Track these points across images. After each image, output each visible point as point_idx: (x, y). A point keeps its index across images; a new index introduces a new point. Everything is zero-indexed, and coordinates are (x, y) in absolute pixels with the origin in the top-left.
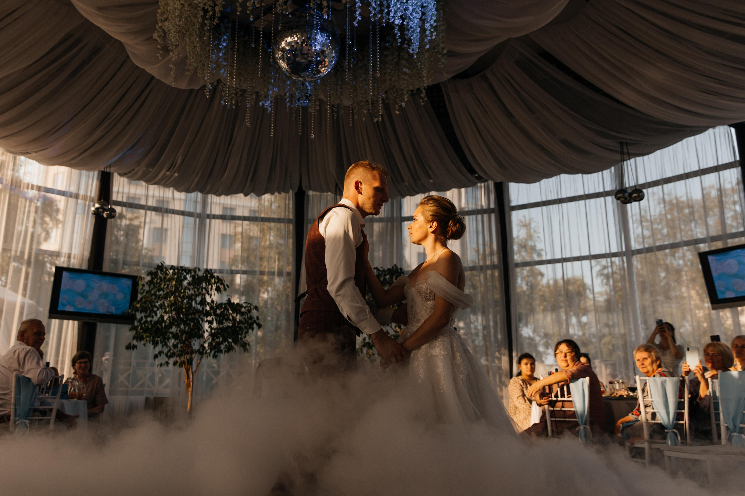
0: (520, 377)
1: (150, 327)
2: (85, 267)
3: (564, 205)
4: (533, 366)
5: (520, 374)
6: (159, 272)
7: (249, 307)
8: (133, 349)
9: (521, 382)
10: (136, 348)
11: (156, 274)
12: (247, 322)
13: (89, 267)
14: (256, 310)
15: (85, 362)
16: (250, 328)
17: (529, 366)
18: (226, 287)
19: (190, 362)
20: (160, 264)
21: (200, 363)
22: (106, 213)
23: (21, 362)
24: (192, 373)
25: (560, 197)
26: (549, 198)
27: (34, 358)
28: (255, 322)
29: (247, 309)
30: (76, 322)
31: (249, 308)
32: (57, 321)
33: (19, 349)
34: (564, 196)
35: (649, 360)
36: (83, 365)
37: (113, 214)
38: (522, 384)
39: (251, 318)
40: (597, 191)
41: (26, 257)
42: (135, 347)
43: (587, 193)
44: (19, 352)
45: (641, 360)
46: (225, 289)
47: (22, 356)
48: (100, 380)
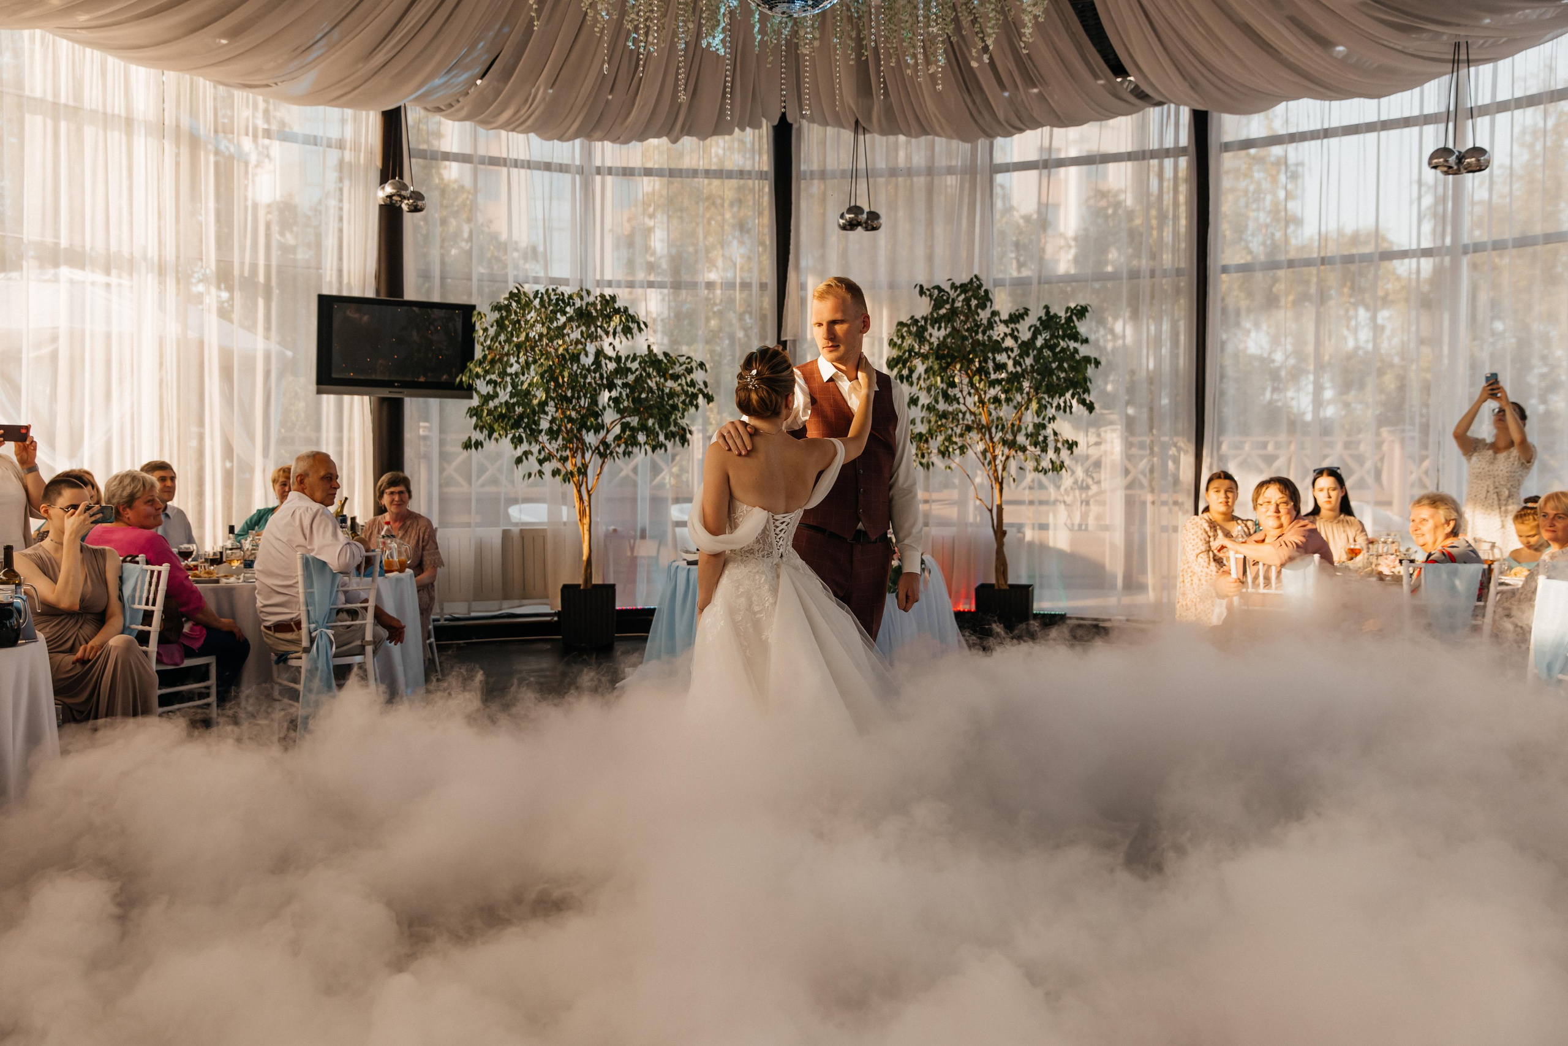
0: (1206, 515)
1: (504, 411)
2: (370, 294)
3: (1334, 141)
4: (1230, 495)
5: (1207, 509)
6: (514, 304)
7: (689, 363)
8: (476, 448)
9: (1206, 526)
10: (482, 447)
11: (507, 308)
12: (686, 393)
13: (378, 292)
14: (702, 369)
15: (400, 493)
16: (691, 403)
17: (1222, 494)
18: (643, 326)
19: (583, 471)
20: (516, 291)
21: (600, 473)
22: (406, 201)
23: (307, 532)
24: (588, 492)
25: (1326, 126)
26: (1304, 127)
27: (326, 526)
28: (700, 390)
29: (684, 367)
30: (366, 398)
31: (689, 366)
32: (332, 397)
33: (299, 508)
34: (1335, 124)
35: (1430, 524)
36: (397, 498)
37: (420, 203)
38: (1208, 529)
39: (693, 384)
40: (1406, 114)
41: (261, 278)
42: (478, 444)
43: (1384, 117)
44: (301, 515)
45: (1417, 521)
46: (640, 330)
47: (307, 522)
48: (429, 523)
